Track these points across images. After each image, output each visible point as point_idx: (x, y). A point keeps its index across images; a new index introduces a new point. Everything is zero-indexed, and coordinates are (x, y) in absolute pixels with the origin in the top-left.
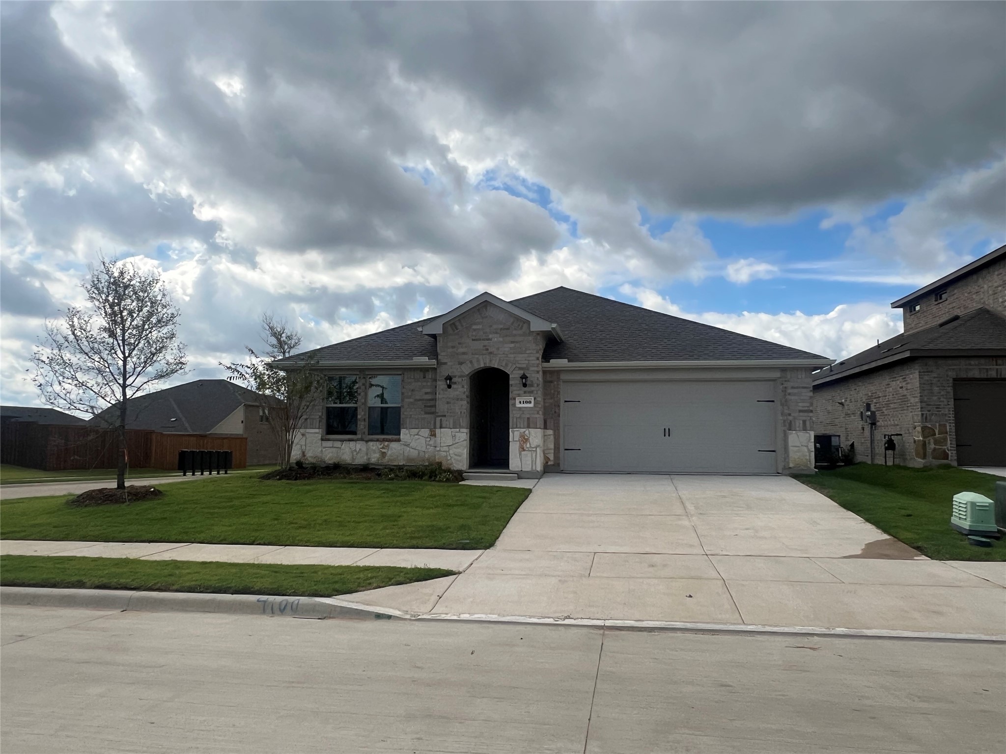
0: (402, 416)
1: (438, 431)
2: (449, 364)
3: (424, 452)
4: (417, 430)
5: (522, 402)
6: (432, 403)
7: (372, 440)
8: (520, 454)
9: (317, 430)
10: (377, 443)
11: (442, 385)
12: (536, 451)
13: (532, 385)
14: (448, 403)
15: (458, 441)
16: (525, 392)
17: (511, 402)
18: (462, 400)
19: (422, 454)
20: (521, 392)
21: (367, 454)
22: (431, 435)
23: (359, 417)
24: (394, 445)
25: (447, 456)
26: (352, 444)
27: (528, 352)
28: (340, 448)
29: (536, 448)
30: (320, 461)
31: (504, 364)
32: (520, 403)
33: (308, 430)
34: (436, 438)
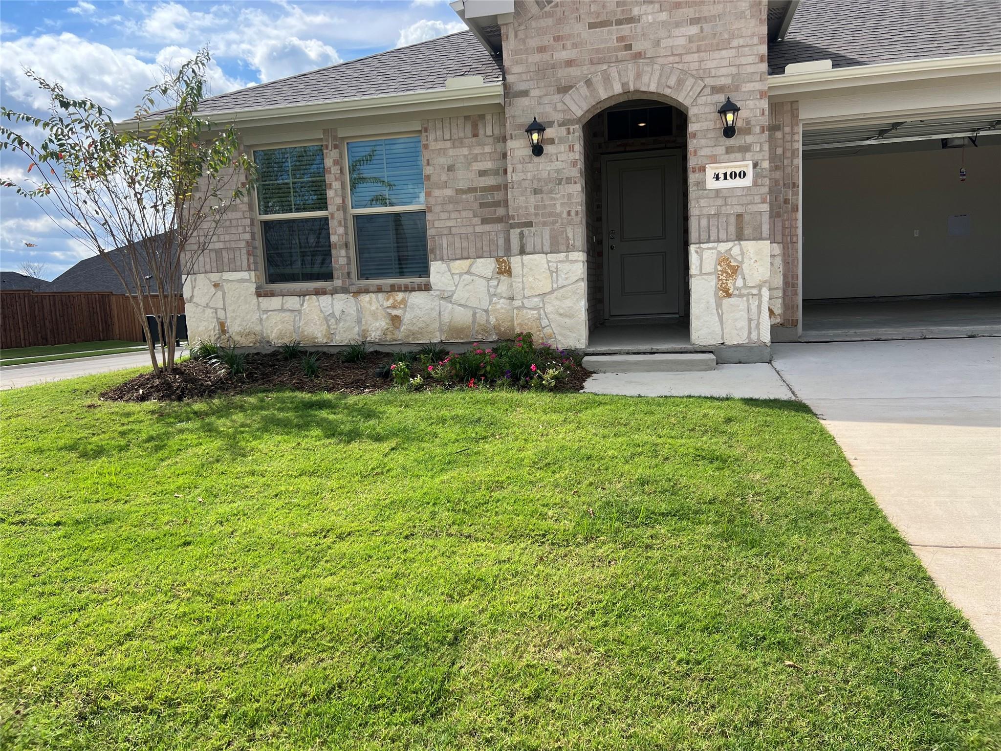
0: (430, 232)
1: (516, 262)
2: (532, 93)
3: (486, 311)
4: (468, 262)
5: (722, 176)
6: (498, 196)
7: (367, 291)
8: (719, 305)
9: (245, 275)
10: (380, 296)
11: (519, 148)
12: (760, 295)
13: (748, 131)
14: (536, 192)
15: (565, 283)
16: (729, 150)
17: (692, 178)
18: (569, 181)
19: (481, 318)
20: (721, 150)
21: (359, 322)
22: (500, 272)
23: (334, 239)
24: (417, 299)
25: (539, 319)
26: (325, 300)
27: (735, 43)
28: (299, 311)
29: (760, 287)
30: (261, 342)
31: (672, 81)
32: (717, 178)
33: (227, 276)
34: (513, 279)
